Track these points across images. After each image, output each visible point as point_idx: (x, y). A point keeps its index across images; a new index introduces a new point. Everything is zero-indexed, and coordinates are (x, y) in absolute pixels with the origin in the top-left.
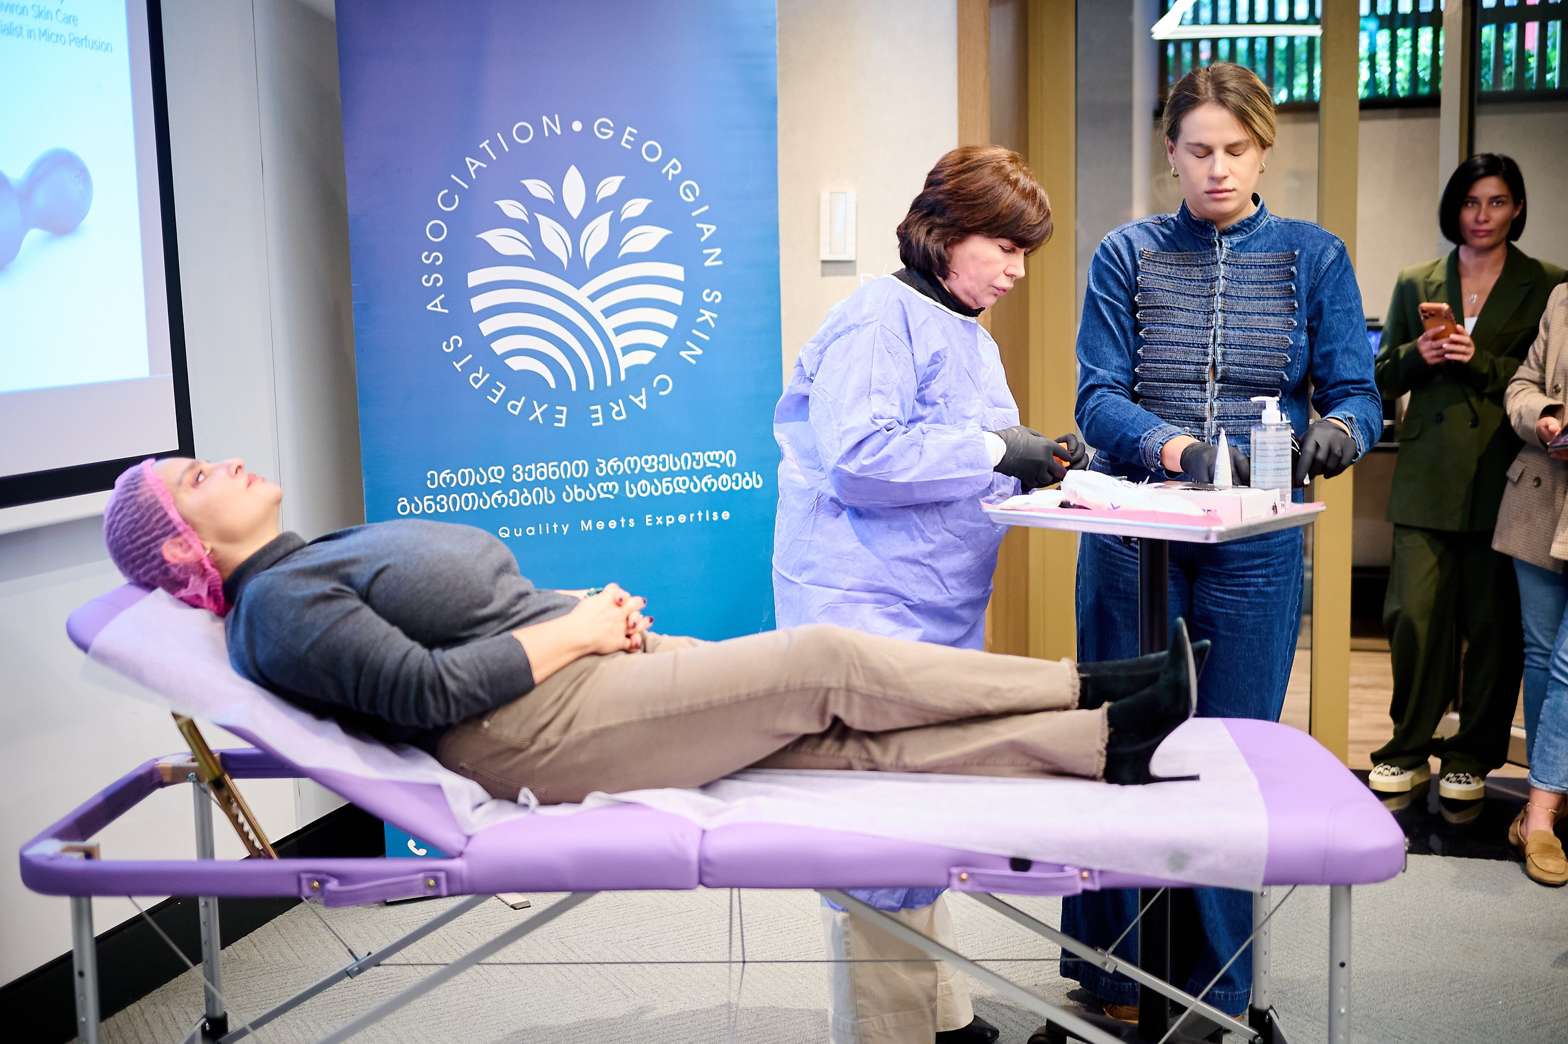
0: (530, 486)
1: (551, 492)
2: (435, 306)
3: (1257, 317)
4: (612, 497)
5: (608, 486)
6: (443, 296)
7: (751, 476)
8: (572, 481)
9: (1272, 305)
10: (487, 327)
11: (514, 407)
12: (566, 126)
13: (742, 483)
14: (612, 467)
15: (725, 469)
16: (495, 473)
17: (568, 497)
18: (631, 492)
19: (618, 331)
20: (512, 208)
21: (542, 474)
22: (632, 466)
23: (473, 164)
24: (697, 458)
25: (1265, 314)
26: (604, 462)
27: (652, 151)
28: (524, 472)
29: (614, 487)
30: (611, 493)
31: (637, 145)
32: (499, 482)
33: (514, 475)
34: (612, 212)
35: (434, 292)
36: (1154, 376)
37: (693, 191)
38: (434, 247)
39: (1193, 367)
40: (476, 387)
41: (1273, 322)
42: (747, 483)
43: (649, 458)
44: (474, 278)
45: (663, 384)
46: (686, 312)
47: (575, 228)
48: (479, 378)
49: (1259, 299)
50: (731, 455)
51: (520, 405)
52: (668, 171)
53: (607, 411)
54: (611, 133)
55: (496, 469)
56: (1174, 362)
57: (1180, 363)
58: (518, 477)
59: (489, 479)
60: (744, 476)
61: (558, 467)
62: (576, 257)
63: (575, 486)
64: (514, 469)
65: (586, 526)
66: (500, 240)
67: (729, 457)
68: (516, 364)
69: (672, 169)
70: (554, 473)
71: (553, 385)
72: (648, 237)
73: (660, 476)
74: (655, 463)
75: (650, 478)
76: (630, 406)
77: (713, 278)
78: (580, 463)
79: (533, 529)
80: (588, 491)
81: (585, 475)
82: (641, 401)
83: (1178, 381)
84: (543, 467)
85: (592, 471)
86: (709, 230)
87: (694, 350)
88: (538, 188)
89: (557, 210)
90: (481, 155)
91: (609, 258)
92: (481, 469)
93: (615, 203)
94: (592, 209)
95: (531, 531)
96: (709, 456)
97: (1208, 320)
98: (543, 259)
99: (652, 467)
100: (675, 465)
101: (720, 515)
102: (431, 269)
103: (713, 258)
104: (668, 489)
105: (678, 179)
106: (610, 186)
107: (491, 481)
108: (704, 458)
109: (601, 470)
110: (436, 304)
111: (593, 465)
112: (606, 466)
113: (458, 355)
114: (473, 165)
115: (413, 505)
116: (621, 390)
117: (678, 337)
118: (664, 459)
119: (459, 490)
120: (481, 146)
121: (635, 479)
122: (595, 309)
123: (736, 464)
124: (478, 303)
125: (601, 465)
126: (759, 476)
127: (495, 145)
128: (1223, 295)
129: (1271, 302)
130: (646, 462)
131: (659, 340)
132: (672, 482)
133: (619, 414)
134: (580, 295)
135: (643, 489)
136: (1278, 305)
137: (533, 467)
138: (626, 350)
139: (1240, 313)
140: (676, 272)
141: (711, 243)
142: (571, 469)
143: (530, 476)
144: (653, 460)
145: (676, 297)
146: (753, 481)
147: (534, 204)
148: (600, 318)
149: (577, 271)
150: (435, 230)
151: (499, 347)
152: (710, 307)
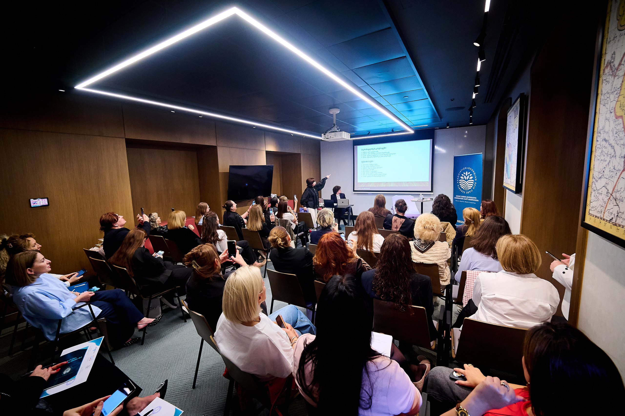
8: (465, 198)
10: (460, 184)
11: (462, 191)
16: (460, 196)
20: (463, 175)
31: (471, 169)
37: (475, 174)
38: (458, 178)
40: (460, 189)
44: (460, 180)
45: (472, 191)
47: (466, 177)
62: (466, 179)
65: (465, 202)
66: (462, 178)
67: (476, 198)
68: (462, 188)
69: (473, 172)
71: (464, 190)
72: (471, 178)
73: (471, 199)
75: (470, 199)
77: (476, 181)
82: (470, 192)
86: (476, 177)
87: (474, 188)
88: (464, 173)
89: (465, 175)
91: (469, 179)
93: (469, 175)
98: (464, 179)
101: (475, 203)
102: (458, 180)
106: (469, 173)
108: (474, 198)
113: (459, 186)
114: (461, 171)
116: (469, 191)
122: (467, 183)
124: (460, 182)
127: (462, 170)
131: (472, 187)
135: (469, 200)
138: (469, 187)
140: (473, 181)
141: (476, 178)
145: (473, 183)
146: (478, 201)
147: (464, 175)
148: (468, 184)
149: (466, 181)
150: (458, 177)
151: (461, 186)
152: (475, 184)
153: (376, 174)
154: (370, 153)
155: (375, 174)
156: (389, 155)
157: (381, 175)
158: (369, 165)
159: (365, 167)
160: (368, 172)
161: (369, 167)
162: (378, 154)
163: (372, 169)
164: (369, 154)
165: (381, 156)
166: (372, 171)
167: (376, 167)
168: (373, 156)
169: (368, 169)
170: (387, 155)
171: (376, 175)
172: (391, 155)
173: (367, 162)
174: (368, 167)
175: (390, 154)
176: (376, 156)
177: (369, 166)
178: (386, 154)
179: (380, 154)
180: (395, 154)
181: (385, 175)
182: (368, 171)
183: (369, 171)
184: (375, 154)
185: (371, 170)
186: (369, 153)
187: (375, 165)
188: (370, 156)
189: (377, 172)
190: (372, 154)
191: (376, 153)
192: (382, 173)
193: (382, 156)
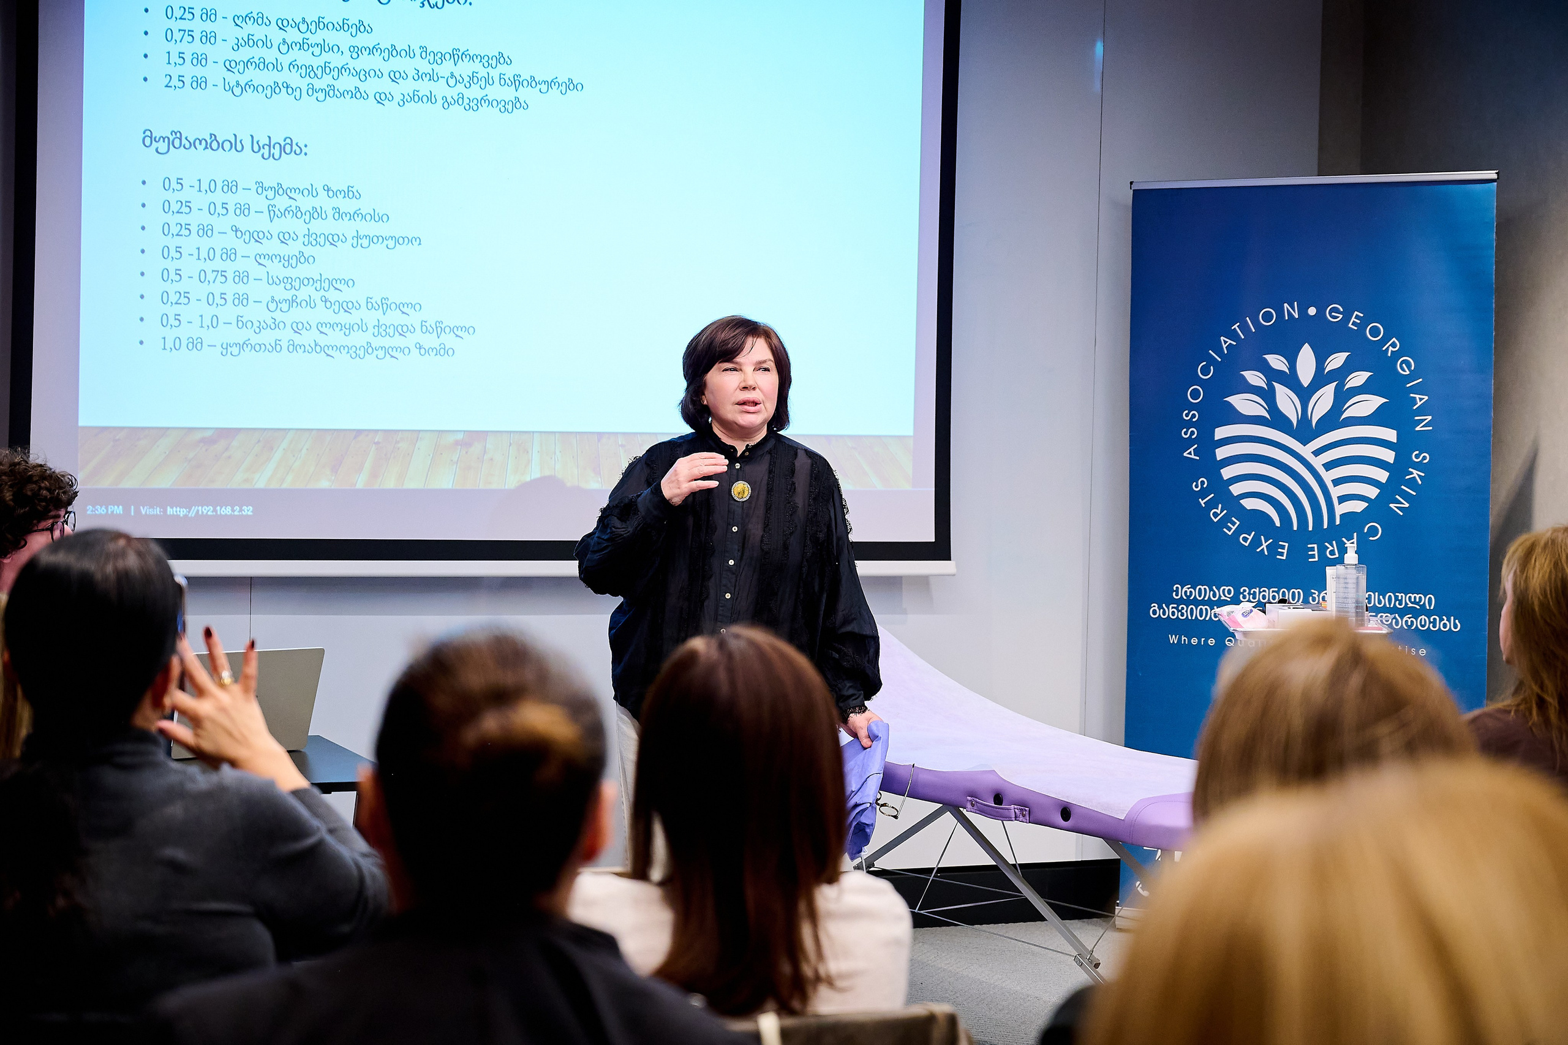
2: (1190, 454)
6: (1196, 446)
7: (1449, 620)
10: (1227, 473)
11: (1245, 539)
13: (1439, 626)
15: (1423, 611)
16: (1225, 592)
19: (1337, 482)
20: (1254, 378)
21: (1264, 597)
23: (1225, 342)
24: (1400, 598)
26: (1317, 592)
27: (1375, 332)
28: (1249, 594)
31: (1362, 327)
32: (1229, 600)
33: (1241, 596)
34: (1336, 383)
35: (1189, 442)
37: (1409, 366)
38: (1192, 407)
40: (1215, 520)
42: (1445, 626)
44: (1220, 433)
45: (1373, 531)
46: (1397, 470)
47: (1305, 395)
48: (1218, 513)
50: (1430, 599)
51: (1250, 538)
52: (1388, 348)
53: (1322, 549)
54: (1341, 316)
55: (1227, 588)
58: (1244, 597)
59: (1220, 596)
60: (1441, 620)
61: (1278, 592)
62: (1304, 419)
64: (1242, 591)
66: (1244, 403)
67: (1428, 601)
68: (1249, 504)
69: (1392, 347)
71: (1278, 524)
72: (1367, 404)
76: (1343, 547)
77: (1422, 442)
78: (1296, 591)
81: (1300, 602)
84: (1265, 591)
85: (1306, 599)
86: (1420, 399)
87: (1403, 504)
88: (1277, 362)
89: (1290, 380)
90: (1233, 335)
91: (1332, 420)
92: (1214, 587)
93: (1340, 375)
94: (1320, 379)
96: (1410, 597)
98: (1277, 420)
100: (1380, 602)
101: (1417, 651)
102: (1189, 424)
103: (1423, 424)
105: (1396, 355)
106: (1337, 361)
107: (1222, 598)
108: (1406, 599)
109: (1314, 599)
110: (1191, 452)
111: (1308, 594)
112: (1319, 596)
113: (1203, 493)
115: (1162, 610)
116: (1334, 532)
117: (1388, 491)
119: (1196, 602)
120: (1233, 328)
122: (1318, 463)
123: (1434, 607)
124: (1221, 453)
125: (1314, 595)
126: (1457, 621)
127: (1244, 327)
131: (1372, 492)
133: (1332, 553)
134: (1306, 451)
137: (1257, 590)
138: (1343, 499)
140: (1391, 435)
141: (1422, 410)
142: (1289, 596)
143: (1254, 598)
145: (1389, 456)
146: (1450, 624)
147: (1272, 375)
148: (1321, 471)
149: (1305, 431)
150: (1194, 393)
151: (1236, 489)
152: (1418, 466)
153: (343, 318)
154: (259, 32)
155: (322, 314)
156: (508, 93)
157: (410, 340)
158: (241, 197)
159: (196, 219)
160: (231, 289)
161: (243, 223)
162: (366, 62)
163: (293, 248)
164: (250, 42)
165: (407, 86)
166: (290, 272)
167: (347, 228)
168: (303, 83)
169: (230, 241)
170: (475, 92)
171: (335, 337)
172: (524, 93)
173: (212, 143)
174: (232, 219)
175: (516, 82)
176: (346, 82)
177: (243, 210)
178: (465, 68)
179: (398, 64)
180: (571, 85)
181: (448, 339)
182: (230, 267)
183: (242, 277)
184: (336, 60)
185: (277, 269)
186: (250, 28)
187: (324, 202)
188: (265, 78)
189: (347, 294)
190: (296, 54)
191: (343, 39)
192: (414, 319)
193: (415, 97)
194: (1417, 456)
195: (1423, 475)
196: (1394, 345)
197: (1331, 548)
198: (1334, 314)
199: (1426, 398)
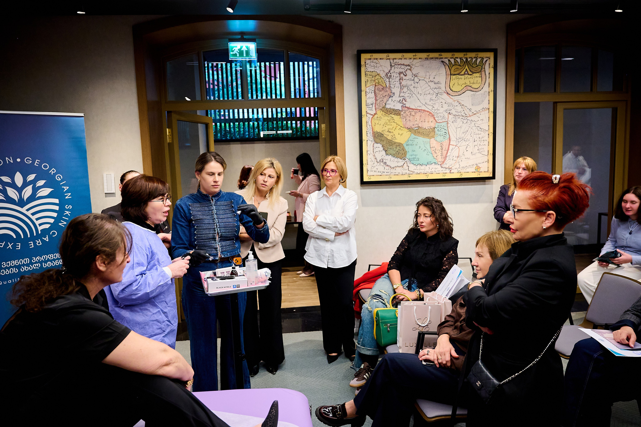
0: (9, 268)
1: (16, 269)
3: (226, 219)
4: (38, 268)
5: (37, 265)
8: (24, 265)
9: (229, 215)
11: (1, 245)
12: (15, 160)
14: (38, 259)
17: (23, 270)
18: (45, 266)
19: (37, 219)
21: (13, 264)
22: (45, 258)
25: (228, 218)
26: (35, 258)
27: (45, 167)
28: (6, 264)
29: (39, 265)
30: (38, 267)
31: (40, 165)
34: (32, 185)
36: (201, 238)
37: (60, 178)
39: (212, 235)
41: (230, 220)
43: (51, 255)
45: (54, 233)
46: (60, 212)
47: (20, 190)
49: (225, 214)
51: (3, 244)
52: (51, 172)
53: (35, 243)
54: (31, 162)
56: (206, 234)
57: (208, 234)
58: (4, 266)
61: (19, 261)
62: (21, 199)
63: (25, 266)
68: (1, 232)
70: (17, 263)
71: (15, 237)
72: (47, 191)
73: (54, 260)
74: (52, 257)
75: (51, 261)
76: (43, 241)
77: (68, 202)
78: (26, 259)
79: (11, 281)
80: (30, 267)
81: (28, 263)
82: (47, 239)
83: (208, 239)
84: (13, 262)
85: (31, 261)
86: (66, 188)
87: (64, 223)
88: (6, 179)
89: (13, 185)
91: (32, 198)
93: (33, 182)
94: (25, 184)
95: (10, 282)
97: (213, 221)
99: (52, 258)
103: (68, 196)
104: (57, 263)
105: (55, 174)
106: (31, 177)
109: (34, 261)
111: (31, 260)
112: (36, 259)
116: (39, 236)
117: (57, 220)
118: (55, 255)
121: (46, 262)
122: (29, 213)
128: (216, 214)
129: (228, 214)
130: (49, 256)
131: (52, 221)
132: (59, 261)
133: (39, 243)
134: (23, 210)
135: (49, 264)
136: (230, 215)
137: (9, 262)
138: (40, 225)
139: (221, 218)
140: (57, 201)
141: (67, 192)
142: (23, 261)
143: (8, 265)
144: (52, 256)
145: (57, 208)
147: (4, 184)
148: (30, 216)
149: (21, 203)
152: (68, 210)
194: (67, 207)
195: (70, 212)
196: (53, 171)
197: (38, 242)
198: (28, 161)
199: (68, 187)
